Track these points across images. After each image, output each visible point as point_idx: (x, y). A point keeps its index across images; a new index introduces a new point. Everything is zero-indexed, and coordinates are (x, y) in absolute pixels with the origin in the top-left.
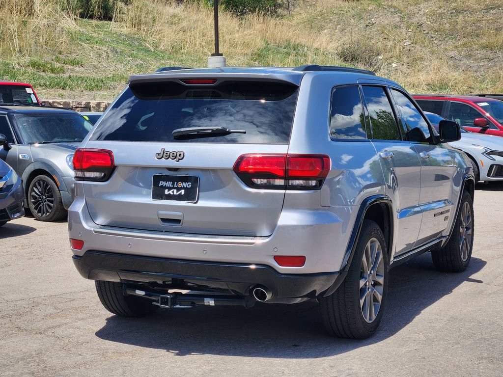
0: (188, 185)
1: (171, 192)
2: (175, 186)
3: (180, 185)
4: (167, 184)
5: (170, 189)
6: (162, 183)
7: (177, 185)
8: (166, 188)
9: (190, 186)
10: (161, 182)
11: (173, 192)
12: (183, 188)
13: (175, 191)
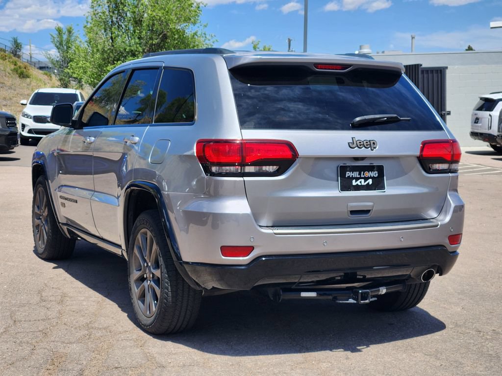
0: (375, 174)
1: (358, 182)
2: (362, 176)
3: (367, 174)
4: (353, 174)
5: (357, 179)
6: (349, 174)
7: (363, 175)
8: (353, 178)
9: (377, 175)
10: (347, 173)
11: (361, 182)
12: (371, 178)
13: (363, 180)
